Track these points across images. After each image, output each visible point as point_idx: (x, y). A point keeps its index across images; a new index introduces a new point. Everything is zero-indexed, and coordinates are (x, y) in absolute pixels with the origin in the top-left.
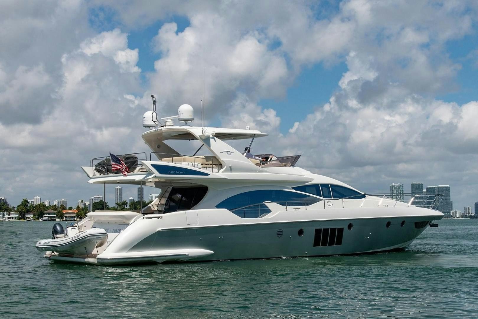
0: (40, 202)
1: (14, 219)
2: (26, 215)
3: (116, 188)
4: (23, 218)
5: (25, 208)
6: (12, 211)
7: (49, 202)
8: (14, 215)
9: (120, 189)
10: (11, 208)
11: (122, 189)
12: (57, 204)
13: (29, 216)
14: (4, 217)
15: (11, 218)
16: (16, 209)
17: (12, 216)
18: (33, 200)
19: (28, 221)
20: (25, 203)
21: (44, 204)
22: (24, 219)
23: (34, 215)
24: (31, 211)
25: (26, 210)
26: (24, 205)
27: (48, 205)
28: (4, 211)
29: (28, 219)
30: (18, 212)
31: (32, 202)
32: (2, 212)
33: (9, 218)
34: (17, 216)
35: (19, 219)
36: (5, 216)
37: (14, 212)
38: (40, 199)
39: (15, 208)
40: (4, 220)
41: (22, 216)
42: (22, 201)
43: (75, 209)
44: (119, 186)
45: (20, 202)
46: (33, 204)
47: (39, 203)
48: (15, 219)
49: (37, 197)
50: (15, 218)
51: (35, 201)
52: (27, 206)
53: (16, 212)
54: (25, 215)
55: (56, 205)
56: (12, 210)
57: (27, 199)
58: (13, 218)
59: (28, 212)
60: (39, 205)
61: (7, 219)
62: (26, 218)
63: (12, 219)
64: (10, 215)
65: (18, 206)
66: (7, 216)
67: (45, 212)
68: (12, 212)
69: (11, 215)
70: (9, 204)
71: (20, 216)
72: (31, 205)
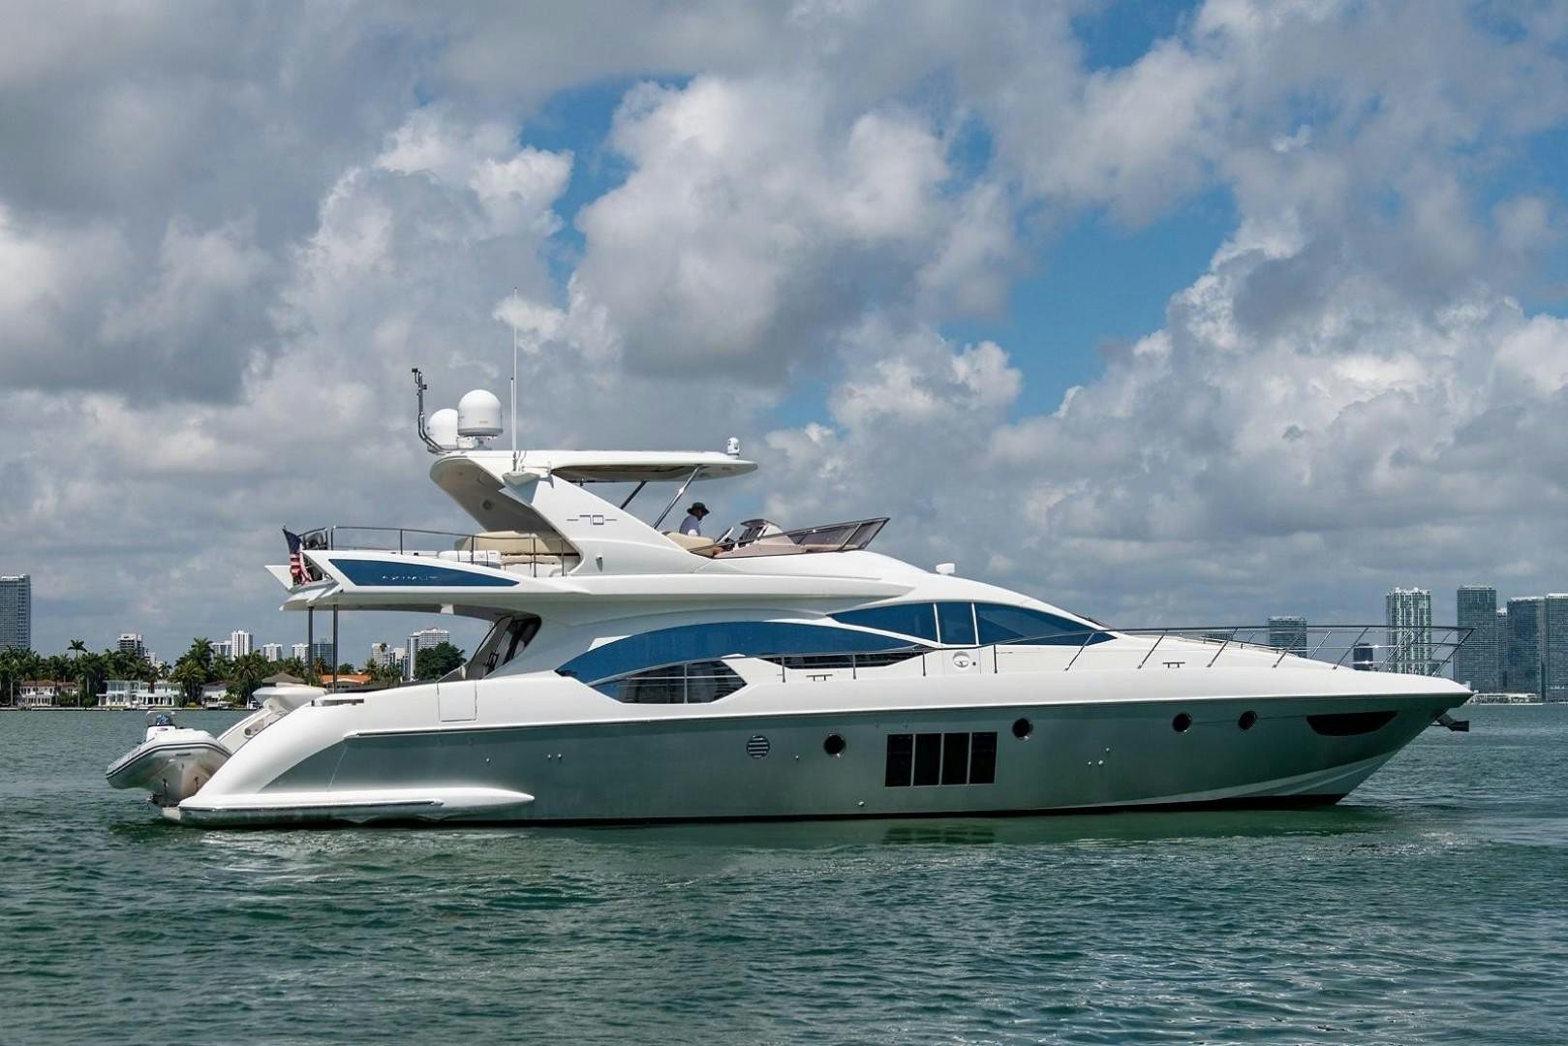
0: (251, 648)
1: (166, 703)
2: (205, 690)
4: (195, 701)
5: (203, 668)
6: (160, 678)
7: (279, 649)
8: (166, 692)
10: (158, 666)
12: (303, 655)
13: (214, 695)
14: (133, 698)
15: (156, 699)
16: (171, 672)
17: (159, 693)
18: (227, 643)
19: (209, 709)
20: (202, 652)
21: (261, 654)
22: (199, 704)
23: (230, 690)
24: (222, 678)
25: (205, 674)
26: (198, 659)
27: (275, 659)
28: (136, 678)
29: (210, 705)
30: (179, 679)
31: (223, 647)
32: (128, 679)
33: (150, 700)
34: (177, 693)
35: (182, 702)
36: (138, 695)
37: (166, 682)
38: (251, 637)
39: (170, 667)
40: (134, 707)
41: (190, 694)
42: (193, 646)
43: (360, 671)
45: (186, 649)
46: (226, 654)
47: (247, 653)
48: (170, 703)
49: (241, 632)
50: (170, 699)
51: (235, 645)
52: (208, 660)
53: (171, 680)
54: (202, 688)
55: (299, 658)
56: (161, 675)
57: (208, 640)
58: (162, 699)
59: (212, 679)
60: (246, 658)
61: (144, 703)
62: (206, 700)
63: (162, 703)
64: (153, 692)
65: (181, 662)
66: (144, 694)
67: (264, 681)
68: (159, 682)
69: (156, 691)
70: (152, 655)
71: (186, 695)
72: (221, 659)
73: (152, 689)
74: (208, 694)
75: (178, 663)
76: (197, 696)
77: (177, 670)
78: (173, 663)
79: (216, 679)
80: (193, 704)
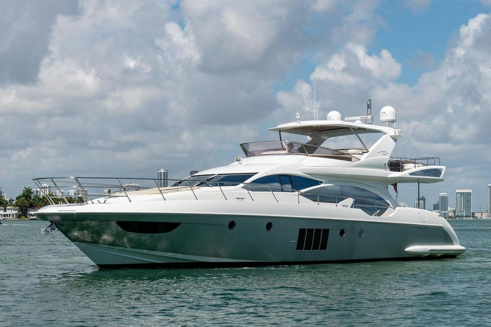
0: (49, 192)
1: (11, 217)
2: (29, 211)
3: (158, 171)
4: (24, 216)
5: (28, 201)
6: (9, 205)
8: (12, 211)
9: (164, 173)
10: (8, 200)
11: (167, 173)
15: (7, 215)
16: (14, 202)
17: (8, 212)
18: (38, 190)
19: (31, 219)
20: (28, 193)
22: (27, 217)
24: (37, 206)
25: (29, 204)
26: (27, 199)
29: (31, 218)
30: (17, 206)
31: (37, 192)
33: (4, 216)
34: (16, 212)
35: (19, 216)
37: (11, 207)
39: (13, 200)
41: (22, 213)
42: (24, 191)
44: (162, 169)
45: (21, 193)
46: (38, 195)
48: (13, 217)
50: (13, 215)
52: (30, 197)
53: (14, 206)
54: (27, 210)
57: (30, 188)
58: (9, 215)
59: (32, 206)
62: (29, 215)
63: (9, 217)
64: (5, 212)
65: (18, 198)
68: (8, 207)
69: (7, 211)
70: (5, 195)
71: (20, 213)
72: (36, 197)
73: (5, 210)
74: (31, 213)
75: (17, 199)
76: (25, 214)
77: (16, 202)
78: (15, 199)
79: (34, 206)
80: (24, 217)
